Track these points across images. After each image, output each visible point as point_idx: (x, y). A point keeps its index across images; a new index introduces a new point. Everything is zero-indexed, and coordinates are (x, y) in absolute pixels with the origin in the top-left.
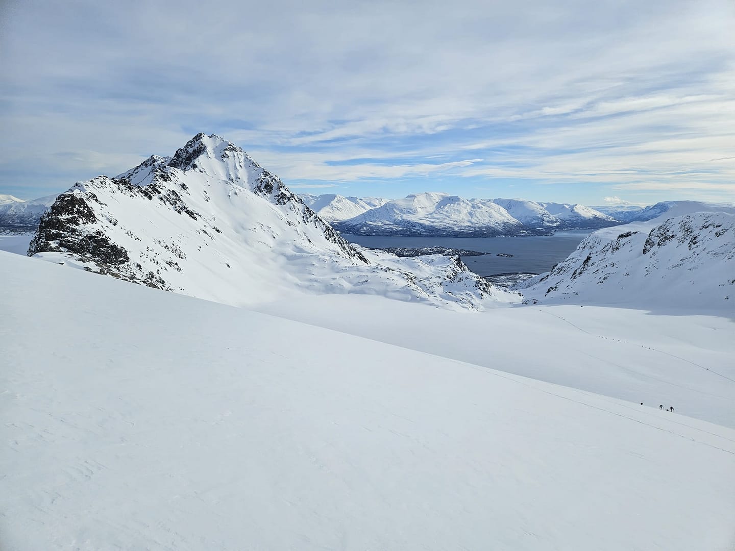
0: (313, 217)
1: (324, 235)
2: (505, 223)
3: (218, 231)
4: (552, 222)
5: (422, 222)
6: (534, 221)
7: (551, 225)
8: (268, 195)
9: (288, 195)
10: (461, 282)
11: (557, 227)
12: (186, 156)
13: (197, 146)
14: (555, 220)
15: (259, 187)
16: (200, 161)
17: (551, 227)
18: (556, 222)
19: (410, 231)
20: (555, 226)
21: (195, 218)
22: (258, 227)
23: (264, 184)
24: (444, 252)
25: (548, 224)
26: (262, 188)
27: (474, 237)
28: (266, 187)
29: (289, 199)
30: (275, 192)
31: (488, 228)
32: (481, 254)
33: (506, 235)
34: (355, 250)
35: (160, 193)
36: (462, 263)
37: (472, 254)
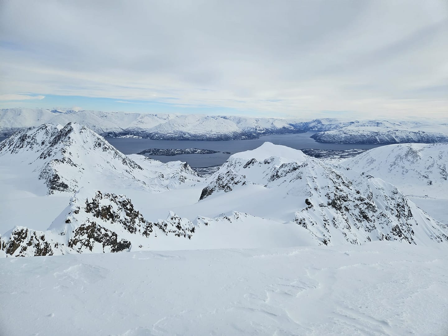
0: (117, 155)
1: (122, 163)
2: (234, 132)
3: (84, 169)
4: (261, 130)
6: (252, 130)
8: (99, 148)
9: (108, 147)
11: (263, 133)
12: (65, 132)
13: (69, 128)
14: (262, 129)
15: (96, 145)
16: (71, 135)
17: (260, 134)
18: (263, 130)
19: (183, 137)
21: (76, 167)
22: (97, 166)
23: (98, 143)
24: (197, 151)
25: (259, 132)
26: (97, 145)
27: (217, 140)
28: (98, 145)
29: (108, 149)
30: (102, 146)
31: (225, 135)
32: (215, 152)
33: (234, 139)
34: (137, 165)
35: (66, 160)
36: (188, 165)
37: (210, 152)
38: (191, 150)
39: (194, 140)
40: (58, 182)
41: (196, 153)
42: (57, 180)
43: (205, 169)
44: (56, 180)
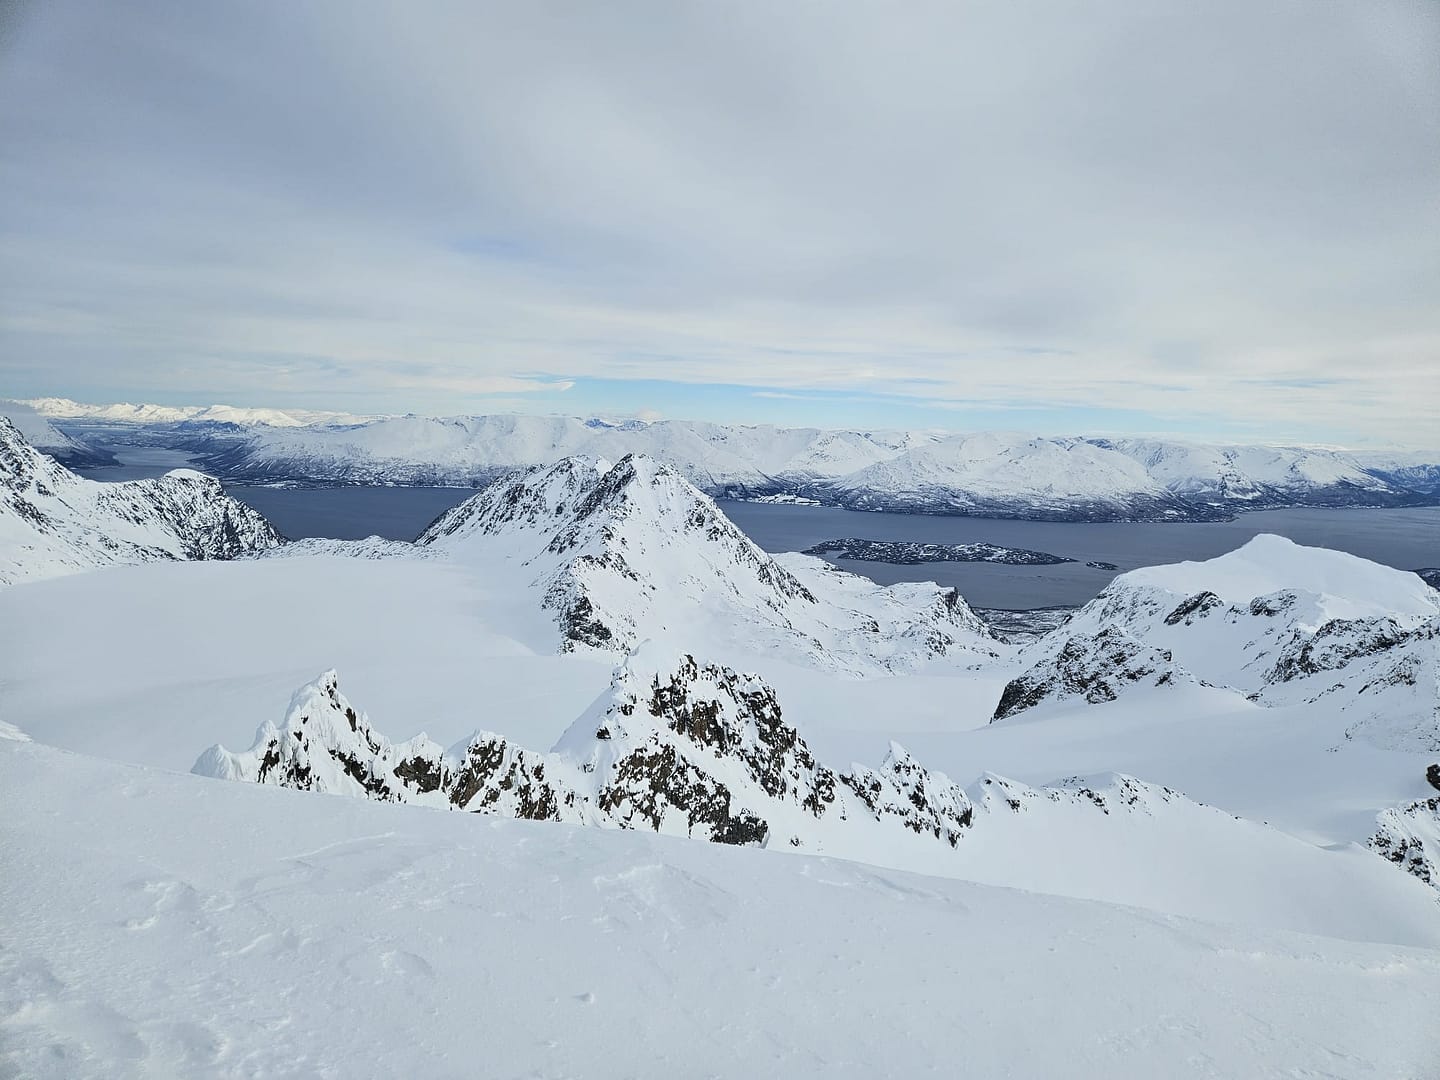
0: (746, 554)
1: (758, 576)
2: (1135, 495)
3: (654, 588)
4: (1244, 491)
5: (970, 489)
6: (1206, 489)
7: (1240, 496)
8: (699, 529)
9: (721, 528)
11: (1253, 502)
12: (615, 482)
13: (626, 470)
14: (1250, 487)
15: (690, 520)
16: (629, 490)
17: (1241, 502)
18: (1253, 491)
19: (948, 505)
20: (1248, 500)
22: (689, 581)
23: (696, 516)
24: (993, 554)
25: (1235, 495)
26: (693, 521)
27: (1067, 521)
28: (697, 520)
29: (722, 534)
30: (707, 526)
31: (1100, 504)
32: (1058, 561)
33: (1133, 519)
34: (799, 585)
35: (610, 560)
36: (960, 599)
37: (1042, 560)
38: (973, 549)
39: (986, 516)
40: (587, 620)
41: (988, 561)
42: (584, 614)
43: (1018, 616)
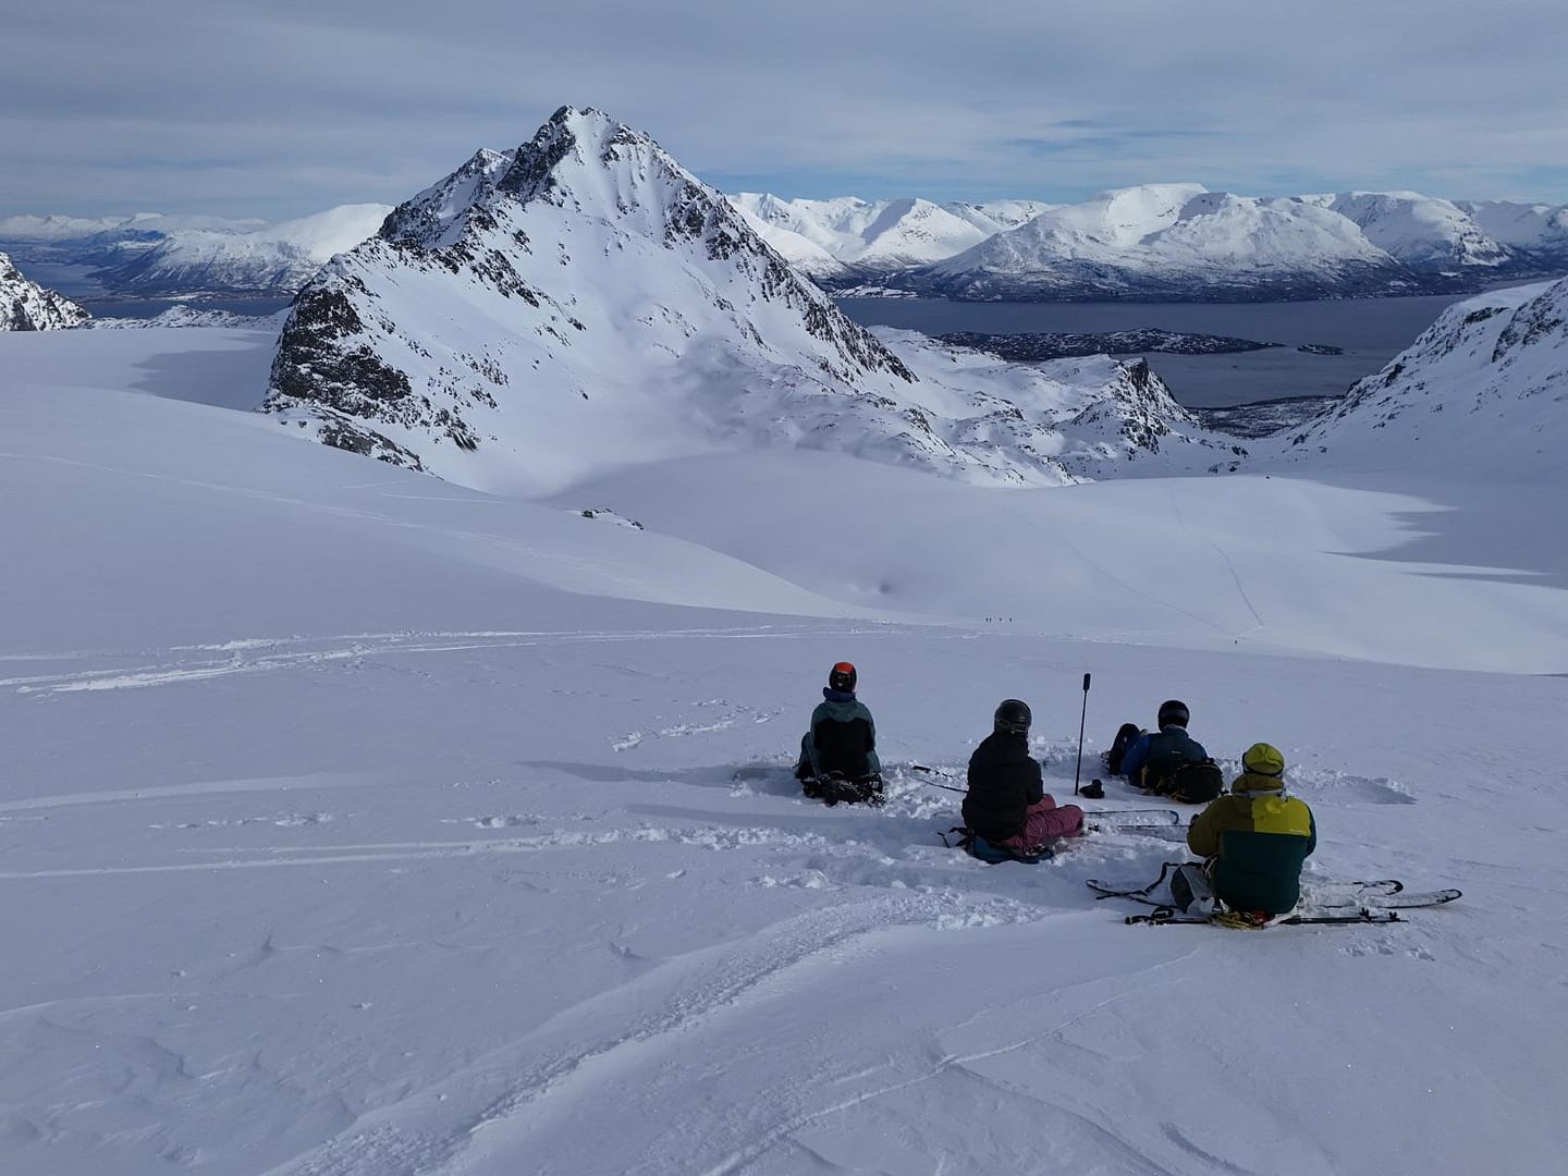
0: (783, 284)
1: (804, 324)
2: (1347, 262)
3: (579, 326)
4: (1488, 255)
5: (1123, 264)
6: (1437, 254)
7: (1482, 262)
8: (694, 239)
9: (734, 236)
10: (1096, 423)
11: (1501, 268)
12: (536, 160)
13: (557, 136)
14: (1496, 250)
15: (675, 222)
16: (563, 170)
17: (1483, 270)
18: (1499, 255)
19: (1092, 287)
20: (1493, 267)
21: (536, 304)
22: (658, 316)
23: (686, 215)
24: (1163, 342)
25: (1475, 261)
26: (682, 223)
27: (1255, 301)
28: (689, 221)
29: (736, 247)
30: (708, 232)
31: (1299, 275)
32: (1256, 346)
33: (1345, 294)
36: (1151, 377)
37: (1232, 346)
38: (1135, 336)
39: (1145, 300)
40: (330, 347)
41: (1158, 350)
43: (1222, 414)
44: (315, 327)
